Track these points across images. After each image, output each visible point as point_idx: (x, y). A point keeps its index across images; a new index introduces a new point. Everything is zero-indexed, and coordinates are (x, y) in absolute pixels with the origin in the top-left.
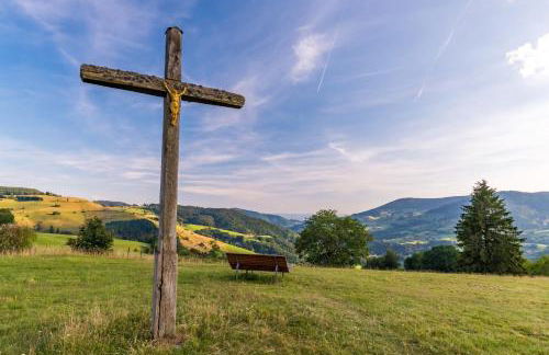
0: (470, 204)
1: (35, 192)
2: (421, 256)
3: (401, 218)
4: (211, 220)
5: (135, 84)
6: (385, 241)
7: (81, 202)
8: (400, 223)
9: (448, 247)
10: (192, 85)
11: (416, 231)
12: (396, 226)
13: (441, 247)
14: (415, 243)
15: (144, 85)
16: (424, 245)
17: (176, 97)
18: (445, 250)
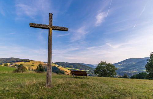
0: (150, 59)
1: (28, 60)
2: (136, 76)
3: (129, 65)
4: (72, 66)
5: (42, 27)
6: (124, 72)
7: (39, 62)
8: (129, 66)
9: (144, 73)
10: (55, 26)
11: (134, 68)
12: (128, 67)
13: (142, 73)
14: (134, 72)
15: (44, 27)
16: (137, 73)
17: (51, 29)
18: (143, 74)
